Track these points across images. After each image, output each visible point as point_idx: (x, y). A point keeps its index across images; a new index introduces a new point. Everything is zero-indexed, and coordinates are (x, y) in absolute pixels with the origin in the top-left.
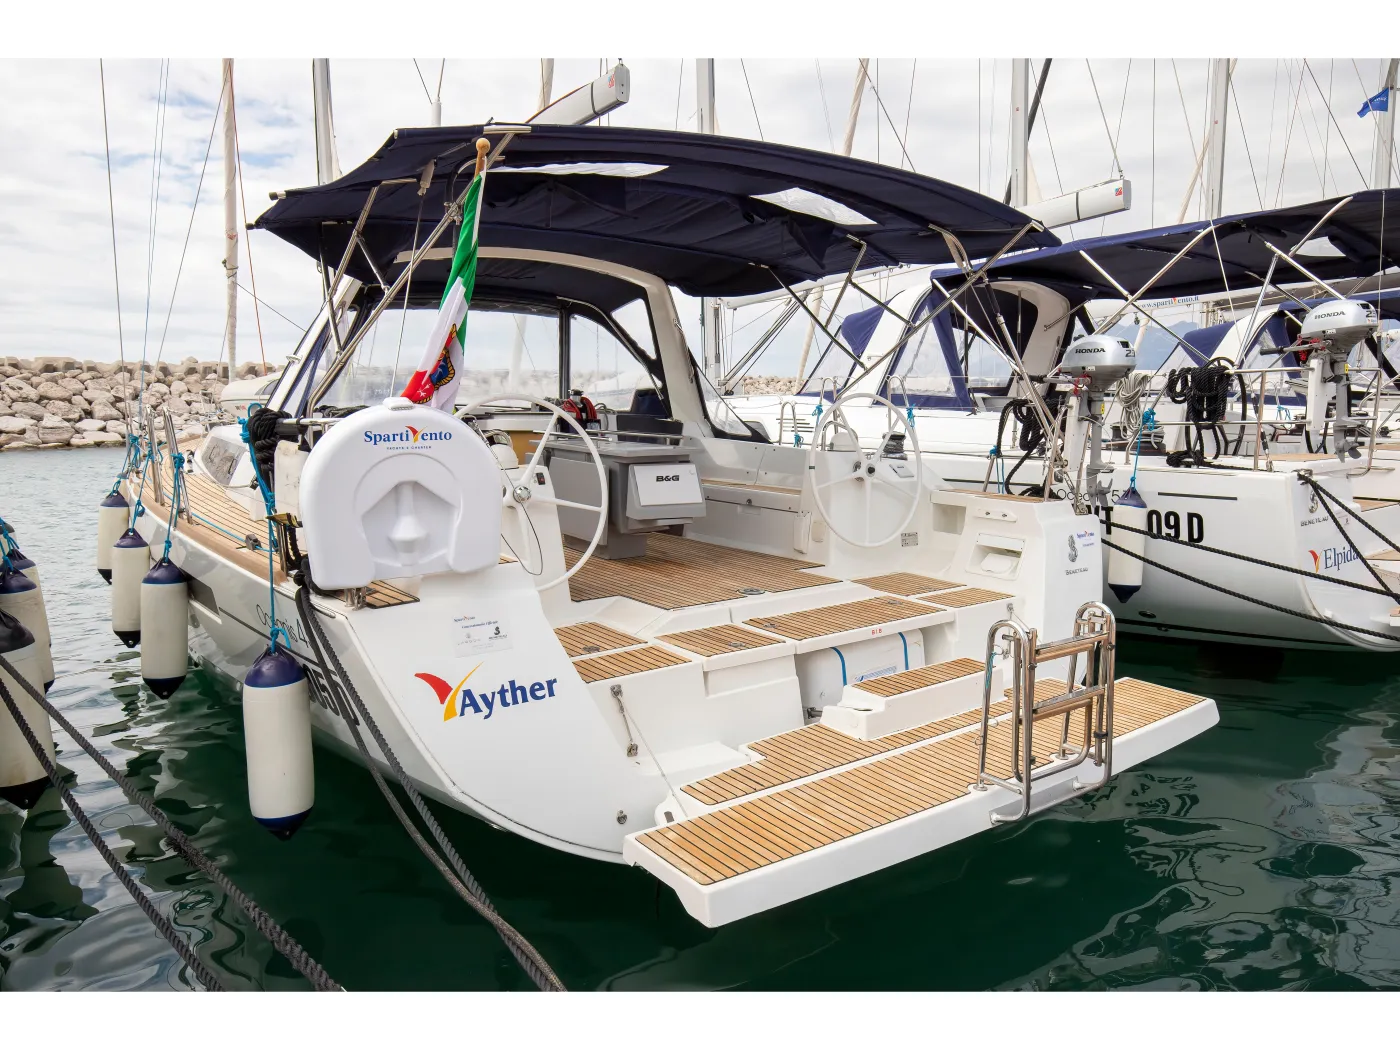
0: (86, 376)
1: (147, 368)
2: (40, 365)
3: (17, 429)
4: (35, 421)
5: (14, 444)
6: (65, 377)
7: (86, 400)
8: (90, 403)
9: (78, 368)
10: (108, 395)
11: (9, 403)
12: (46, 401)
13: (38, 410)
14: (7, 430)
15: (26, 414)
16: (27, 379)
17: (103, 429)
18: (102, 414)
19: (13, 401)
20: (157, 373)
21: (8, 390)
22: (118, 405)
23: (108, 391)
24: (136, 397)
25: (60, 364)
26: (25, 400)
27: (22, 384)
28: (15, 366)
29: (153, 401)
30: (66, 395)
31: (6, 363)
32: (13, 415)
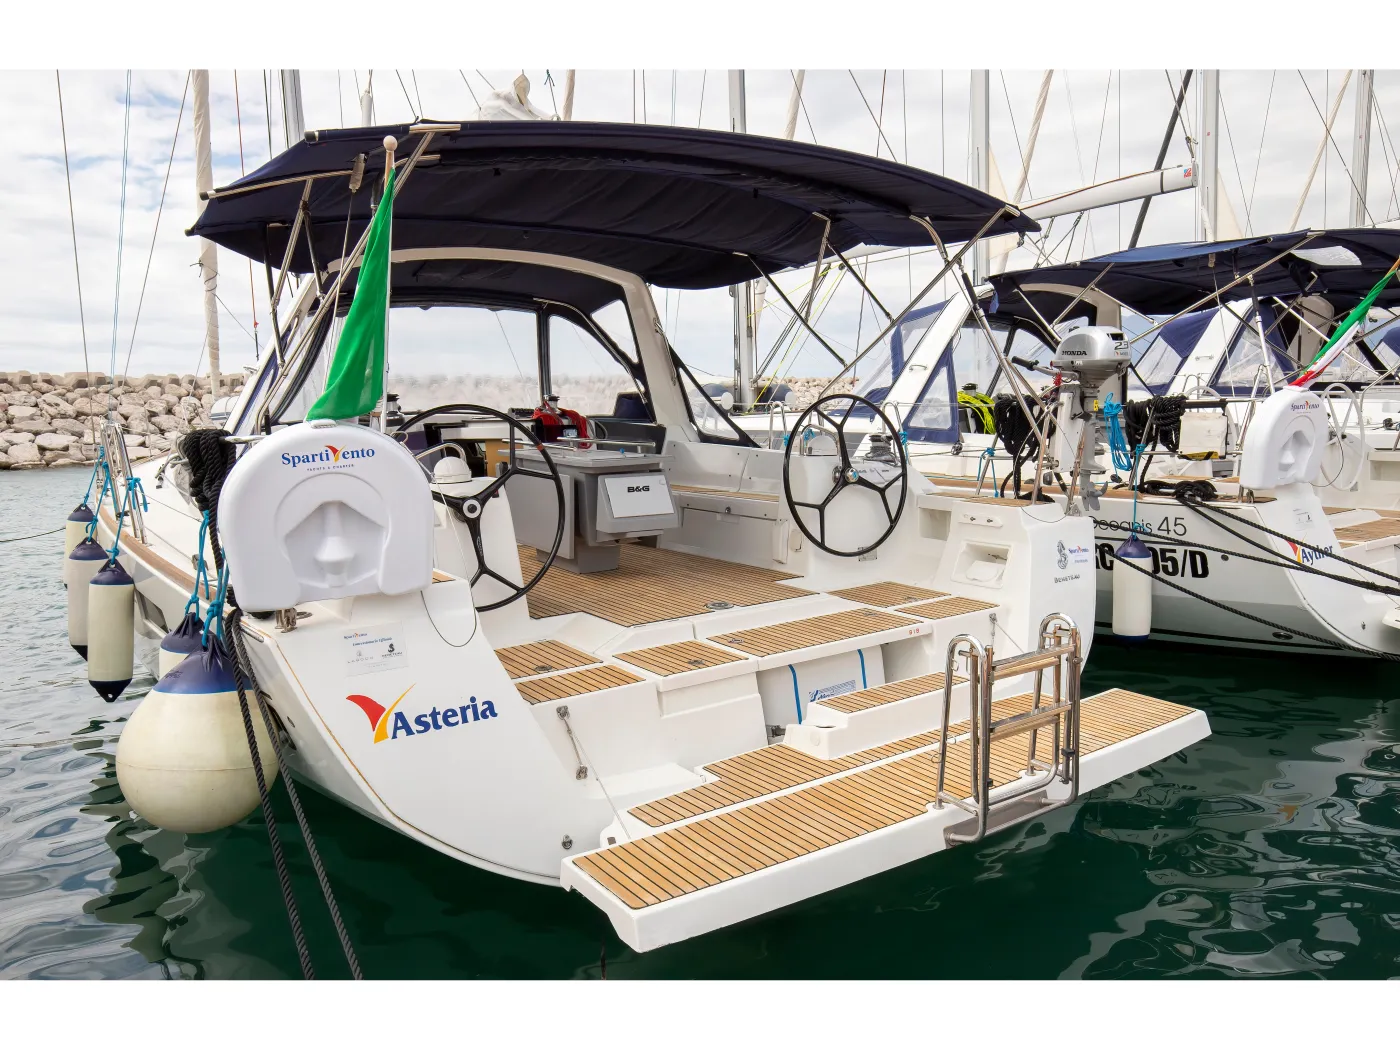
0: (118, 391)
1: (176, 381)
2: (72, 381)
3: (61, 446)
4: (76, 438)
5: (61, 461)
6: (98, 393)
7: (122, 415)
8: (126, 418)
9: (109, 383)
10: (142, 409)
11: (49, 419)
12: (83, 417)
13: (77, 426)
14: (50, 447)
15: (67, 430)
16: (62, 395)
17: (143, 444)
18: (139, 430)
19: (53, 418)
20: (185, 387)
21: (46, 407)
22: (153, 419)
23: (142, 406)
24: (169, 411)
25: (93, 379)
26: (64, 416)
27: (59, 400)
28: (49, 382)
29: (187, 416)
30: (103, 410)
31: (40, 379)
32: (54, 432)
